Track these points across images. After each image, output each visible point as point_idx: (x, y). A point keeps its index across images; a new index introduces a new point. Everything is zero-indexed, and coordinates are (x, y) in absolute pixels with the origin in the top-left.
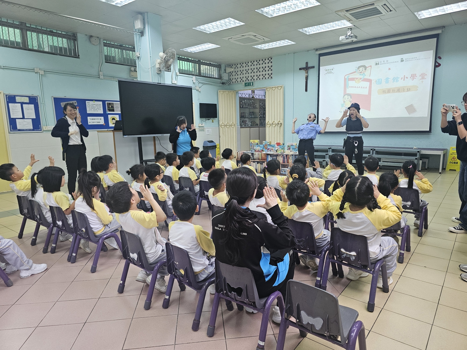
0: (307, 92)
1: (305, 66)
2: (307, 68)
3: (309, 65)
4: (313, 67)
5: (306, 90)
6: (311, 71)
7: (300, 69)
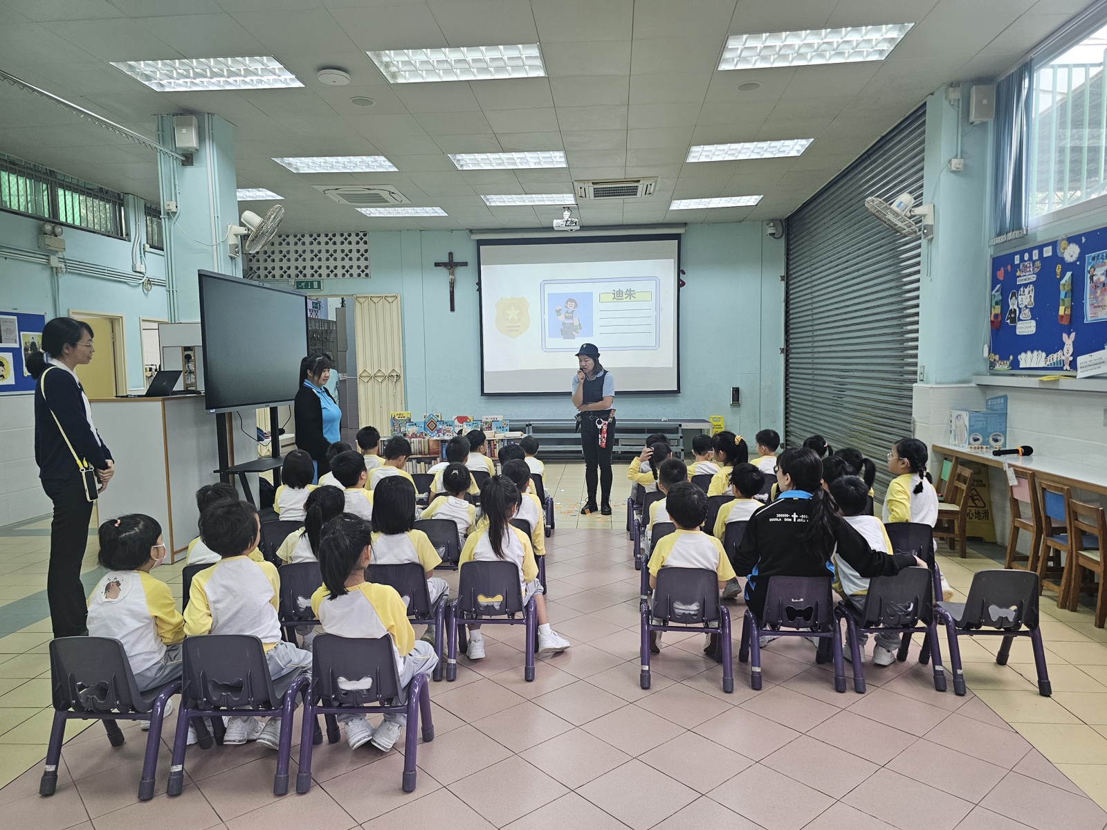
0: (453, 313)
1: (446, 260)
2: (451, 265)
3: (456, 259)
4: (465, 264)
5: (452, 309)
6: (460, 271)
7: (437, 265)
